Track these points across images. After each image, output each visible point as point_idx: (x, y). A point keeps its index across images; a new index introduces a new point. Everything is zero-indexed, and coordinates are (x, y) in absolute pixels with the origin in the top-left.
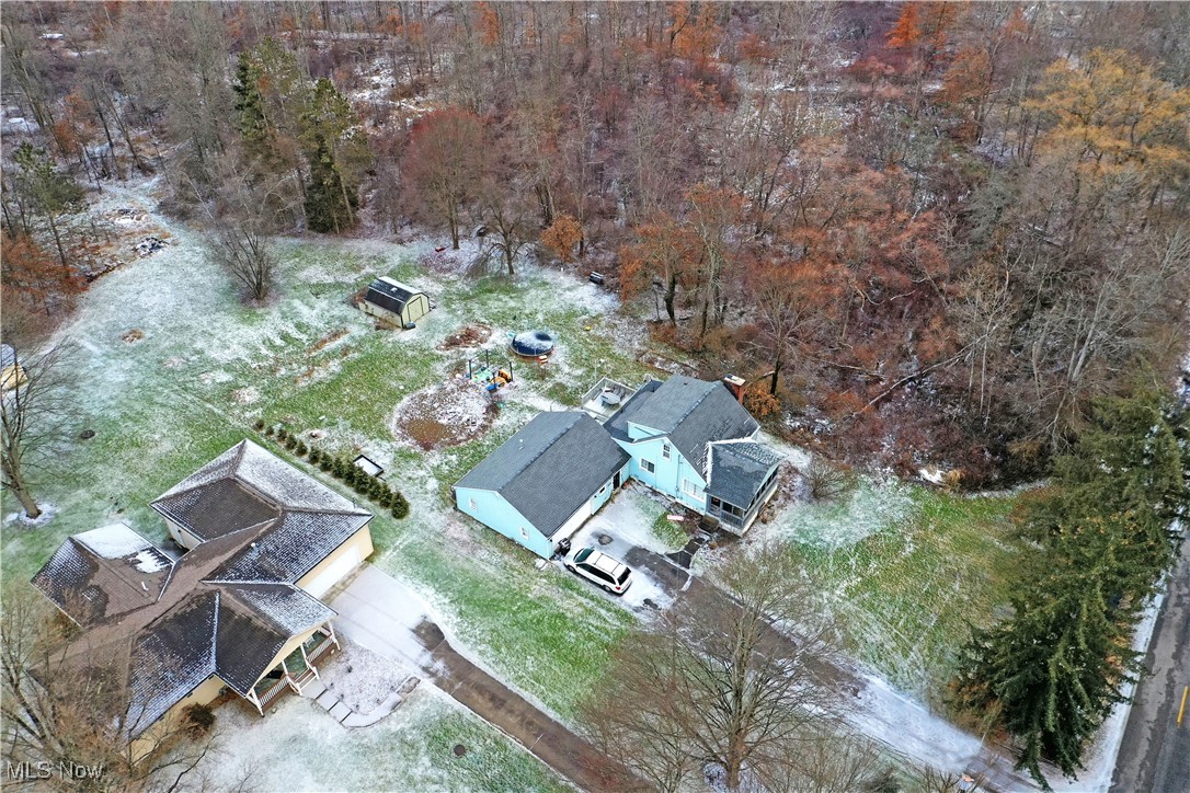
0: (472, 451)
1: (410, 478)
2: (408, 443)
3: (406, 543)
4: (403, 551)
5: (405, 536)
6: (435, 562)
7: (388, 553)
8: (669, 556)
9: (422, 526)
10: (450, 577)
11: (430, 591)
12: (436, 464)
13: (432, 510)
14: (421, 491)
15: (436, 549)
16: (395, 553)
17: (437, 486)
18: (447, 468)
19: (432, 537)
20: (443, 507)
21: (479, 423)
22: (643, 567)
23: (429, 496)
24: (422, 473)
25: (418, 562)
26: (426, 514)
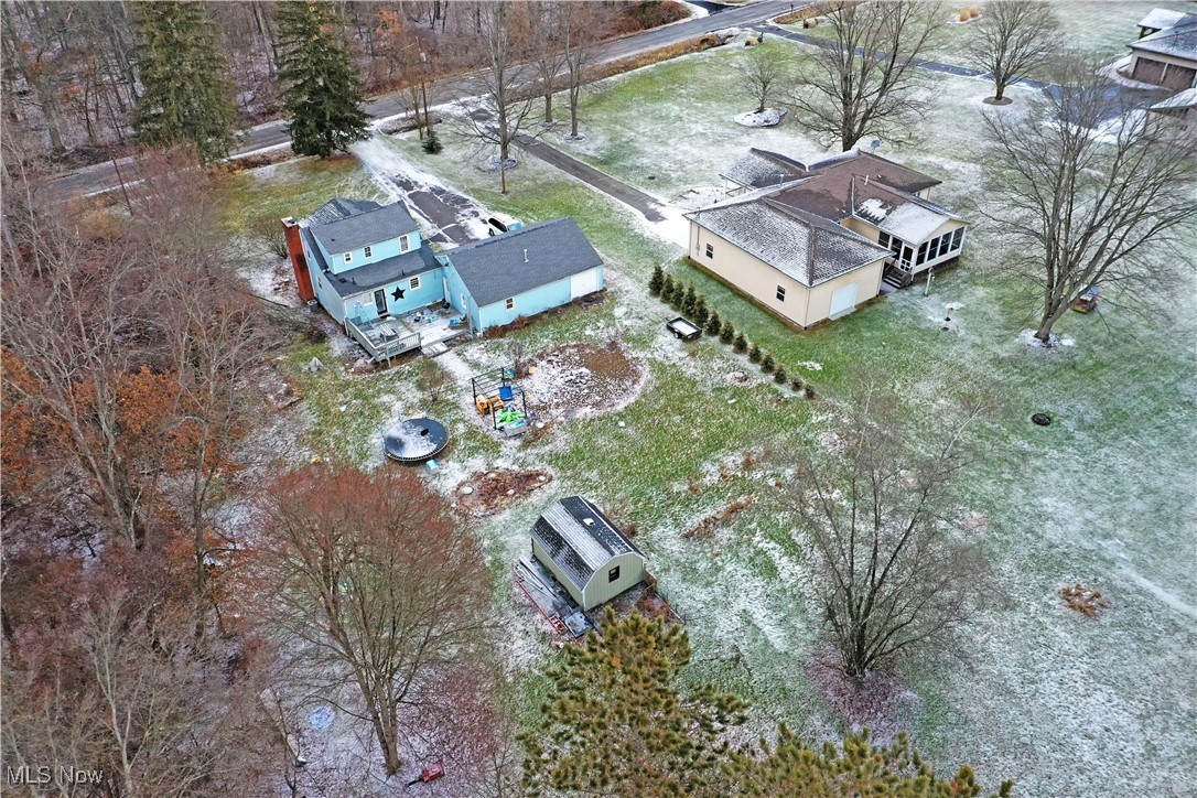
0: (567, 335)
1: (641, 318)
2: (633, 354)
4: (663, 261)
6: (638, 254)
7: (677, 258)
8: (446, 242)
9: (641, 281)
10: (628, 244)
11: (647, 234)
12: (610, 329)
13: (627, 291)
14: (634, 307)
15: (632, 264)
16: (670, 258)
17: (616, 310)
18: (599, 324)
19: (634, 272)
20: (616, 291)
21: (544, 362)
22: (469, 236)
23: (626, 302)
24: (627, 323)
25: (652, 254)
26: (634, 289)
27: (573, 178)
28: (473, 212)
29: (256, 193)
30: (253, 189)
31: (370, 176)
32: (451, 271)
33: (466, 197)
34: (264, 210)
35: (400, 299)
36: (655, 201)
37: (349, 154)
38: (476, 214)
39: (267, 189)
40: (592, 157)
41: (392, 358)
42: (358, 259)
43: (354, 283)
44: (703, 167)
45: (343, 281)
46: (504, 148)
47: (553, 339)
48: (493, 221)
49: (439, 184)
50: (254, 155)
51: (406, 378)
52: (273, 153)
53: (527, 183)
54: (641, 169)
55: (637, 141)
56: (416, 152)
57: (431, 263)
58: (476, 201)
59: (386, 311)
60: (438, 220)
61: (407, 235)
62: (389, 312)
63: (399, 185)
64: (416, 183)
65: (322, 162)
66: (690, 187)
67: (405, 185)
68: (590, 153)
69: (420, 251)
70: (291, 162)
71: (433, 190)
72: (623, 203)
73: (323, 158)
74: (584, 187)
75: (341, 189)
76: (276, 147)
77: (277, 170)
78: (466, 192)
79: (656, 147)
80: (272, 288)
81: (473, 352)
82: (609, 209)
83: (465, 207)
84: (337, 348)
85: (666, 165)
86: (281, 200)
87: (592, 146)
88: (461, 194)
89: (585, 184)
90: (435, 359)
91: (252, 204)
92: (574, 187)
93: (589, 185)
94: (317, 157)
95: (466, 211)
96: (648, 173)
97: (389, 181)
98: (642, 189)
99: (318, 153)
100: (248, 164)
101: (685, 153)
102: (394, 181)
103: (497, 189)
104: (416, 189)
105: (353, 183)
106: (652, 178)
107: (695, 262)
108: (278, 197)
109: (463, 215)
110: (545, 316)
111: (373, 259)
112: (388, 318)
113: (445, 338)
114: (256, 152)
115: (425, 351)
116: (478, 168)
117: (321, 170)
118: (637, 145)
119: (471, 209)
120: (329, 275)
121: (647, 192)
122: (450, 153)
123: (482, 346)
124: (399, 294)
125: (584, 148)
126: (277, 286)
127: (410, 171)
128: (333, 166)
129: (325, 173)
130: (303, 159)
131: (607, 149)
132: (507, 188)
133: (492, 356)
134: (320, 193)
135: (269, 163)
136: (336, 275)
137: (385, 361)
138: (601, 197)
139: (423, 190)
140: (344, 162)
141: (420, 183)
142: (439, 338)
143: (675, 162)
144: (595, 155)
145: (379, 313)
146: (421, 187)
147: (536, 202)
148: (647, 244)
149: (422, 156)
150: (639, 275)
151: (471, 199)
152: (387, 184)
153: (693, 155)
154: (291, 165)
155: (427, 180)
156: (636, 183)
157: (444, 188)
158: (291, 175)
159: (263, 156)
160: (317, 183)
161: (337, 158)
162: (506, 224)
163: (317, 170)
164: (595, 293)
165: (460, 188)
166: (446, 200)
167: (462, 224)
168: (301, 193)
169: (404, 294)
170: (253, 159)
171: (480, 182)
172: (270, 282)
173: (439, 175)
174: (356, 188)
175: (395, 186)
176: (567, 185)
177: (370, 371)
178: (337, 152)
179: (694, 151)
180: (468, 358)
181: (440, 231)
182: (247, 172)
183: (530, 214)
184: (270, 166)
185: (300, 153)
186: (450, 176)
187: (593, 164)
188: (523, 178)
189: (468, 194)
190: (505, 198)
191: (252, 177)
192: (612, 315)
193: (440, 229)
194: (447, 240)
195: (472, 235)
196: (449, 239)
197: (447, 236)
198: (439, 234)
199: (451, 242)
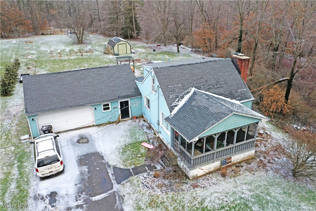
181: (116, 187)
193: (114, 192)
194: (112, 170)
195: (82, 174)
196: (110, 172)
197: (111, 176)
198: (118, 183)
199: (109, 166)
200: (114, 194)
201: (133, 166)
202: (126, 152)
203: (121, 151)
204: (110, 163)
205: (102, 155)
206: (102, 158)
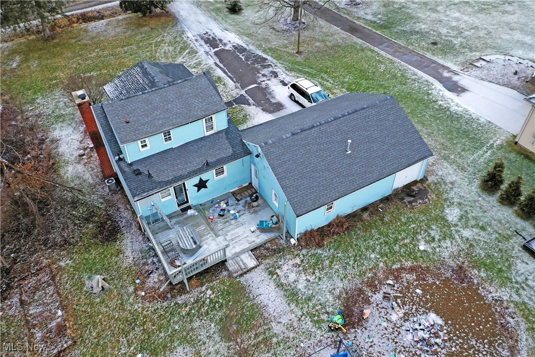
0: (397, 248)
1: (483, 228)
2: (493, 292)
3: (481, 152)
4: (482, 145)
5: (482, 160)
6: (451, 132)
7: (498, 142)
8: (249, 105)
9: (463, 169)
10: (436, 119)
11: (454, 108)
12: (448, 242)
13: (452, 183)
14: (468, 208)
15: (448, 144)
16: (491, 142)
17: (447, 211)
18: (433, 233)
19: (452, 157)
20: (439, 183)
21: (379, 297)
22: (273, 101)
23: (456, 200)
24: (467, 233)
25: (466, 133)
26: (459, 181)
27: (360, 41)
28: (273, 72)
29: (86, 45)
30: (84, 41)
31: (183, 32)
32: (263, 163)
33: (265, 56)
34: (89, 62)
35: (203, 190)
36: (447, 68)
37: (167, 12)
38: (275, 75)
39: (97, 42)
40: (371, 22)
41: (189, 279)
42: (156, 144)
43: (150, 176)
44: (481, 34)
45: (138, 173)
46: (296, 11)
47: (383, 255)
48: (294, 86)
49: (240, 42)
50: (91, 11)
51: (207, 313)
52: (106, 9)
53: (318, 44)
54: (422, 34)
55: (409, 8)
56: (221, 12)
57: (239, 150)
58: (275, 61)
59: (187, 202)
60: (241, 80)
61: (212, 116)
62: (190, 203)
63: (206, 43)
64: (221, 40)
65: (144, 18)
66: (478, 55)
67: (212, 42)
68: (369, 17)
69: (226, 131)
70: (120, 17)
71: (236, 48)
72: (416, 70)
73: (144, 15)
74: (373, 51)
75: (157, 45)
76: (109, 5)
77: (107, 25)
78: (264, 51)
79: (428, 13)
80: (76, 154)
81: (288, 270)
82: (402, 75)
83: (264, 67)
84: (128, 253)
85: (444, 31)
86: (106, 53)
87: (368, 11)
88: (260, 53)
89: (372, 47)
90: (242, 279)
91: (80, 55)
92: (363, 50)
93: (376, 49)
94: (140, 14)
95: (265, 71)
96: (429, 38)
97: (198, 38)
98: (429, 55)
99: (140, 11)
100: (85, 18)
101: (457, 19)
102: (202, 39)
103: (292, 49)
104: (221, 47)
105: (168, 39)
106: (435, 44)
107: (526, 150)
108: (103, 50)
109: (264, 75)
110: (366, 215)
111: (175, 143)
112: (190, 212)
113: (253, 246)
114: (93, 8)
115: (231, 266)
116: (273, 28)
117: (142, 26)
118: (410, 11)
119: (270, 69)
120: (122, 164)
121: (435, 58)
122: (249, 15)
123: (298, 261)
124: (202, 185)
125: (362, 13)
126: (82, 152)
127: (216, 30)
128: (153, 23)
129: (146, 29)
130: (130, 15)
131: (383, 14)
132: (301, 49)
133: (312, 278)
134: (139, 47)
135: (102, 18)
136: (131, 165)
137: (182, 283)
138: (392, 62)
139: (227, 48)
140: (163, 19)
141: (225, 41)
142: (247, 246)
143: (452, 28)
144: (373, 19)
145: (179, 205)
146: (225, 45)
147: (329, 64)
148: (458, 119)
149: (226, 16)
150: (460, 161)
151: (269, 58)
152: (196, 40)
153: (465, 22)
154: (118, 21)
155: (231, 38)
156: (420, 47)
157: (245, 46)
158: (118, 30)
159: (99, 12)
160: (138, 38)
161: (158, 16)
162: (310, 92)
163: (140, 26)
164: (415, 183)
165: (259, 47)
166: (247, 59)
167: (263, 85)
168: (123, 47)
169: (207, 184)
170: (90, 14)
171: (276, 42)
172: (76, 144)
173: (240, 34)
174: (170, 44)
175: (203, 43)
176: (356, 48)
177: (163, 297)
178: (158, 10)
179: (466, 18)
180: (283, 281)
181: (243, 92)
182: (84, 25)
183: (325, 76)
184: (102, 21)
185: (127, 10)
186: (249, 35)
187: (374, 27)
188: (314, 39)
189: (267, 53)
190: (299, 59)
191: (86, 31)
192: (444, 219)
193: (243, 90)
194: (250, 102)
195: (273, 97)
196: (251, 101)
197: (250, 98)
198: (242, 95)
199: (254, 105)
200: (243, 88)
201: (233, 107)
202: (243, 116)
203: (248, 117)
204: (255, 107)
205: (265, 112)
206: (263, 110)
